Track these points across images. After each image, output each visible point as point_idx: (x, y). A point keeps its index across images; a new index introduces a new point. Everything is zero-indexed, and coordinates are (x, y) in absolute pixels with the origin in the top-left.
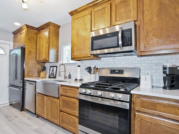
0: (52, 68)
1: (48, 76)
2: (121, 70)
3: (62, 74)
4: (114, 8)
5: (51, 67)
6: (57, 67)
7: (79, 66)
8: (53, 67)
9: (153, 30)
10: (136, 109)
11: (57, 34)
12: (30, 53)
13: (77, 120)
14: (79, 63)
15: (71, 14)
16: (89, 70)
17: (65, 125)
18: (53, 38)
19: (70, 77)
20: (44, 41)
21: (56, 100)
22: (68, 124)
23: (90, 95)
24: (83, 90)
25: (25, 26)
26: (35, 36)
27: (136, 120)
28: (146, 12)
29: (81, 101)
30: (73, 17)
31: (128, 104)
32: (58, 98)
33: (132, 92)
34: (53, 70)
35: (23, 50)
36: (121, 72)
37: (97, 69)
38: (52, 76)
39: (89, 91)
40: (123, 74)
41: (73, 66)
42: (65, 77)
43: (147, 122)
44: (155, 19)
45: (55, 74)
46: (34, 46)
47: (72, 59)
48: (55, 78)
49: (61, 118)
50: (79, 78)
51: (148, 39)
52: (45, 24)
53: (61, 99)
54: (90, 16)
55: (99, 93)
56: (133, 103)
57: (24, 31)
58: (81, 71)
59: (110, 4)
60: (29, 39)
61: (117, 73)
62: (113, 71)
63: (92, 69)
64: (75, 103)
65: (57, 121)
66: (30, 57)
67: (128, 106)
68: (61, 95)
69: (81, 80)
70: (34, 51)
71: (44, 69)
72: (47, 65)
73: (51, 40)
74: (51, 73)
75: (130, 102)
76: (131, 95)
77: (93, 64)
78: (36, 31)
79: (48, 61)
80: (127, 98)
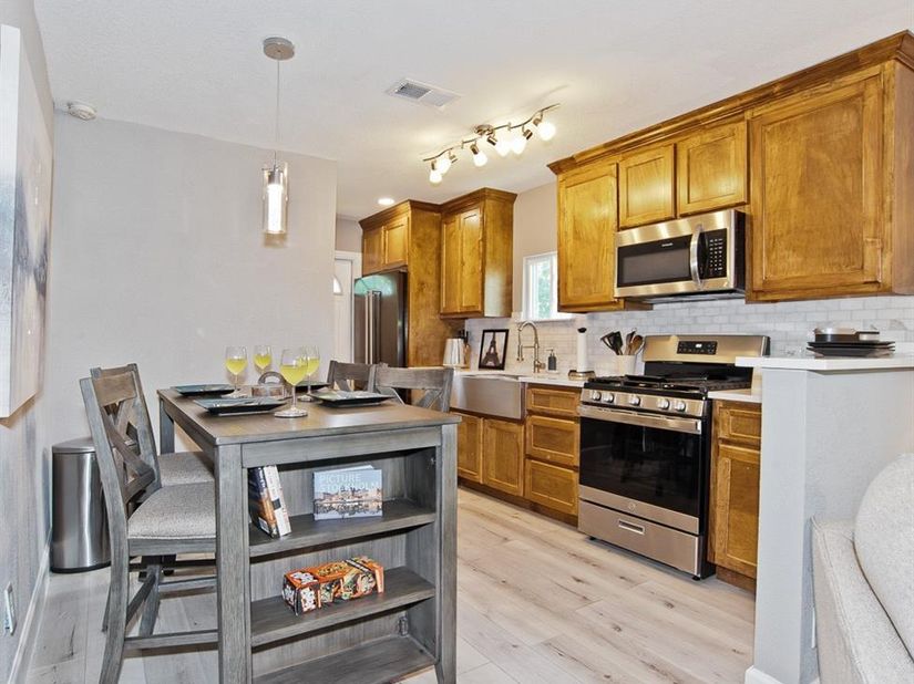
0: (489, 337)
1: (475, 362)
2: (709, 343)
3: (528, 355)
4: (683, 163)
5: (485, 331)
6: (507, 331)
7: (582, 330)
8: (494, 331)
9: (789, 232)
10: (722, 435)
11: (507, 224)
12: (421, 290)
13: (575, 477)
14: (582, 320)
15: (557, 168)
16: (614, 341)
17: (541, 497)
18: (495, 239)
19: (552, 363)
20: (467, 248)
21: (514, 427)
22: (549, 493)
23: (610, 405)
24: (593, 395)
25: (408, 206)
26: (435, 234)
27: (720, 462)
28: (770, 180)
29: (586, 422)
30: (561, 177)
31: (700, 423)
32: (521, 422)
33: (711, 395)
34: (493, 343)
35: (402, 278)
36: (709, 346)
37: (637, 340)
38: (490, 363)
39: (607, 396)
40: (714, 354)
41: (563, 330)
42: (538, 366)
43: (745, 464)
44: (794, 202)
45: (500, 355)
46: (432, 266)
47: (561, 308)
48: (501, 367)
49: (528, 477)
50: (581, 368)
51: (773, 256)
52: (470, 195)
53: (529, 423)
54: (613, 181)
55: (634, 399)
56: (716, 423)
57: (404, 219)
58: (589, 345)
59: (671, 147)
60: (419, 246)
61: (698, 352)
62: (686, 346)
63: (624, 338)
64: (570, 432)
65: (516, 488)
66: (423, 300)
67: (699, 428)
68: (531, 413)
69: (589, 372)
70: (431, 280)
72: (473, 327)
73: (489, 247)
74: (488, 354)
75: (707, 418)
76: (710, 402)
77: (626, 322)
78: (436, 214)
79: (480, 314)
80: (698, 407)
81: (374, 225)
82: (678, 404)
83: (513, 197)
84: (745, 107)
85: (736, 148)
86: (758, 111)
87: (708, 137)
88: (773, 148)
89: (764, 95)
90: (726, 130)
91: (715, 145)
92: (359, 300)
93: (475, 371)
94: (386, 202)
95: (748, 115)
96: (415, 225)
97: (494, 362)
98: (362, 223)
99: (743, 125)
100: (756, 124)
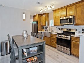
1: (45, 30)
3: (50, 30)
6: (48, 27)
9: (79, 18)
10: (72, 40)
11: (48, 16)
13: (56, 43)
14: (56, 26)
15: (53, 11)
16: (60, 29)
17: (52, 45)
18: (47, 18)
19: (53, 31)
20: (44, 19)
21: (49, 38)
23: (60, 36)
24: (58, 35)
25: (38, 14)
26: (40, 17)
27: (72, 43)
29: (57, 38)
35: (37, 22)
36: (70, 30)
37: (62, 29)
39: (59, 35)
42: (51, 31)
44: (80, 15)
47: (54, 25)
49: (51, 43)
50: (56, 32)
51: (78, 21)
53: (51, 38)
54: (60, 12)
55: (62, 36)
57: (37, 16)
58: (57, 29)
59: (66, 9)
60: (39, 19)
62: (67, 30)
64: (55, 39)
66: (39, 24)
68: (51, 36)
69: (57, 32)
70: (40, 22)
71: (43, 28)
72: (45, 27)
75: (71, 38)
77: (61, 27)
78: (41, 15)
79: (45, 26)
80: (70, 37)
81: (34, 16)
82: (67, 37)
83: (48, 14)
84: (75, 4)
85: (73, 9)
86: (76, 5)
87: (70, 8)
88: (78, 9)
89: (77, 3)
90: (72, 7)
91: (71, 8)
92: (33, 24)
93: (45, 32)
94: (35, 14)
95: (75, 5)
96: (38, 16)
97: (47, 30)
98: (33, 16)
99: (74, 6)
100: (76, 6)
